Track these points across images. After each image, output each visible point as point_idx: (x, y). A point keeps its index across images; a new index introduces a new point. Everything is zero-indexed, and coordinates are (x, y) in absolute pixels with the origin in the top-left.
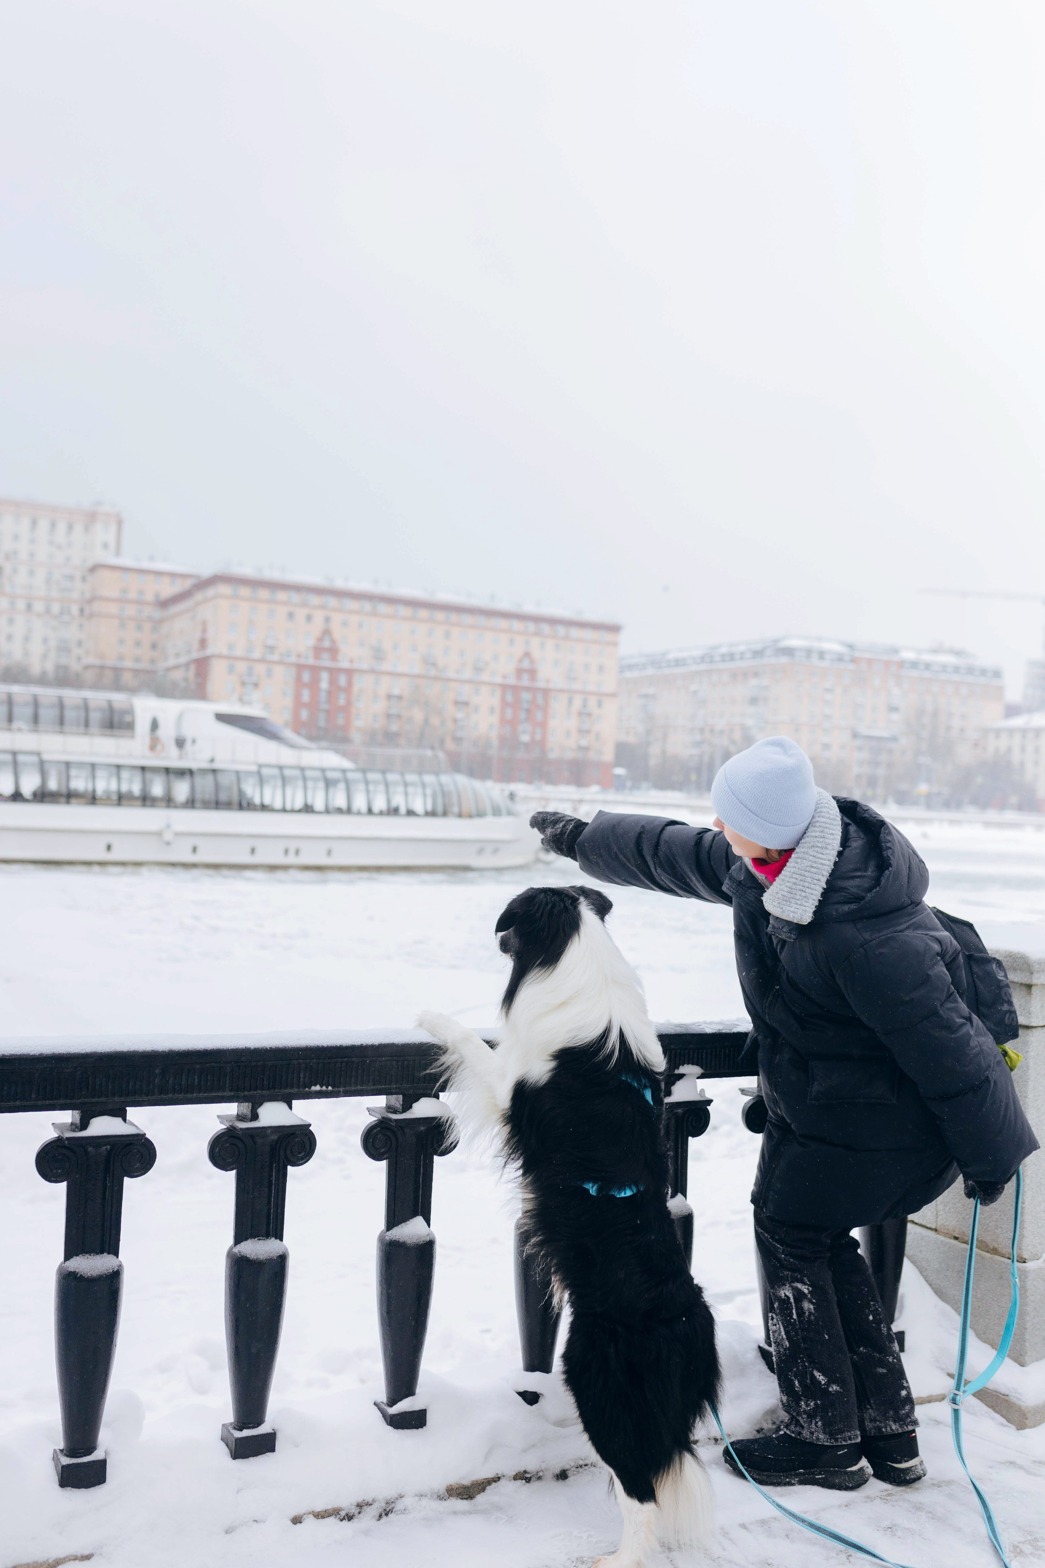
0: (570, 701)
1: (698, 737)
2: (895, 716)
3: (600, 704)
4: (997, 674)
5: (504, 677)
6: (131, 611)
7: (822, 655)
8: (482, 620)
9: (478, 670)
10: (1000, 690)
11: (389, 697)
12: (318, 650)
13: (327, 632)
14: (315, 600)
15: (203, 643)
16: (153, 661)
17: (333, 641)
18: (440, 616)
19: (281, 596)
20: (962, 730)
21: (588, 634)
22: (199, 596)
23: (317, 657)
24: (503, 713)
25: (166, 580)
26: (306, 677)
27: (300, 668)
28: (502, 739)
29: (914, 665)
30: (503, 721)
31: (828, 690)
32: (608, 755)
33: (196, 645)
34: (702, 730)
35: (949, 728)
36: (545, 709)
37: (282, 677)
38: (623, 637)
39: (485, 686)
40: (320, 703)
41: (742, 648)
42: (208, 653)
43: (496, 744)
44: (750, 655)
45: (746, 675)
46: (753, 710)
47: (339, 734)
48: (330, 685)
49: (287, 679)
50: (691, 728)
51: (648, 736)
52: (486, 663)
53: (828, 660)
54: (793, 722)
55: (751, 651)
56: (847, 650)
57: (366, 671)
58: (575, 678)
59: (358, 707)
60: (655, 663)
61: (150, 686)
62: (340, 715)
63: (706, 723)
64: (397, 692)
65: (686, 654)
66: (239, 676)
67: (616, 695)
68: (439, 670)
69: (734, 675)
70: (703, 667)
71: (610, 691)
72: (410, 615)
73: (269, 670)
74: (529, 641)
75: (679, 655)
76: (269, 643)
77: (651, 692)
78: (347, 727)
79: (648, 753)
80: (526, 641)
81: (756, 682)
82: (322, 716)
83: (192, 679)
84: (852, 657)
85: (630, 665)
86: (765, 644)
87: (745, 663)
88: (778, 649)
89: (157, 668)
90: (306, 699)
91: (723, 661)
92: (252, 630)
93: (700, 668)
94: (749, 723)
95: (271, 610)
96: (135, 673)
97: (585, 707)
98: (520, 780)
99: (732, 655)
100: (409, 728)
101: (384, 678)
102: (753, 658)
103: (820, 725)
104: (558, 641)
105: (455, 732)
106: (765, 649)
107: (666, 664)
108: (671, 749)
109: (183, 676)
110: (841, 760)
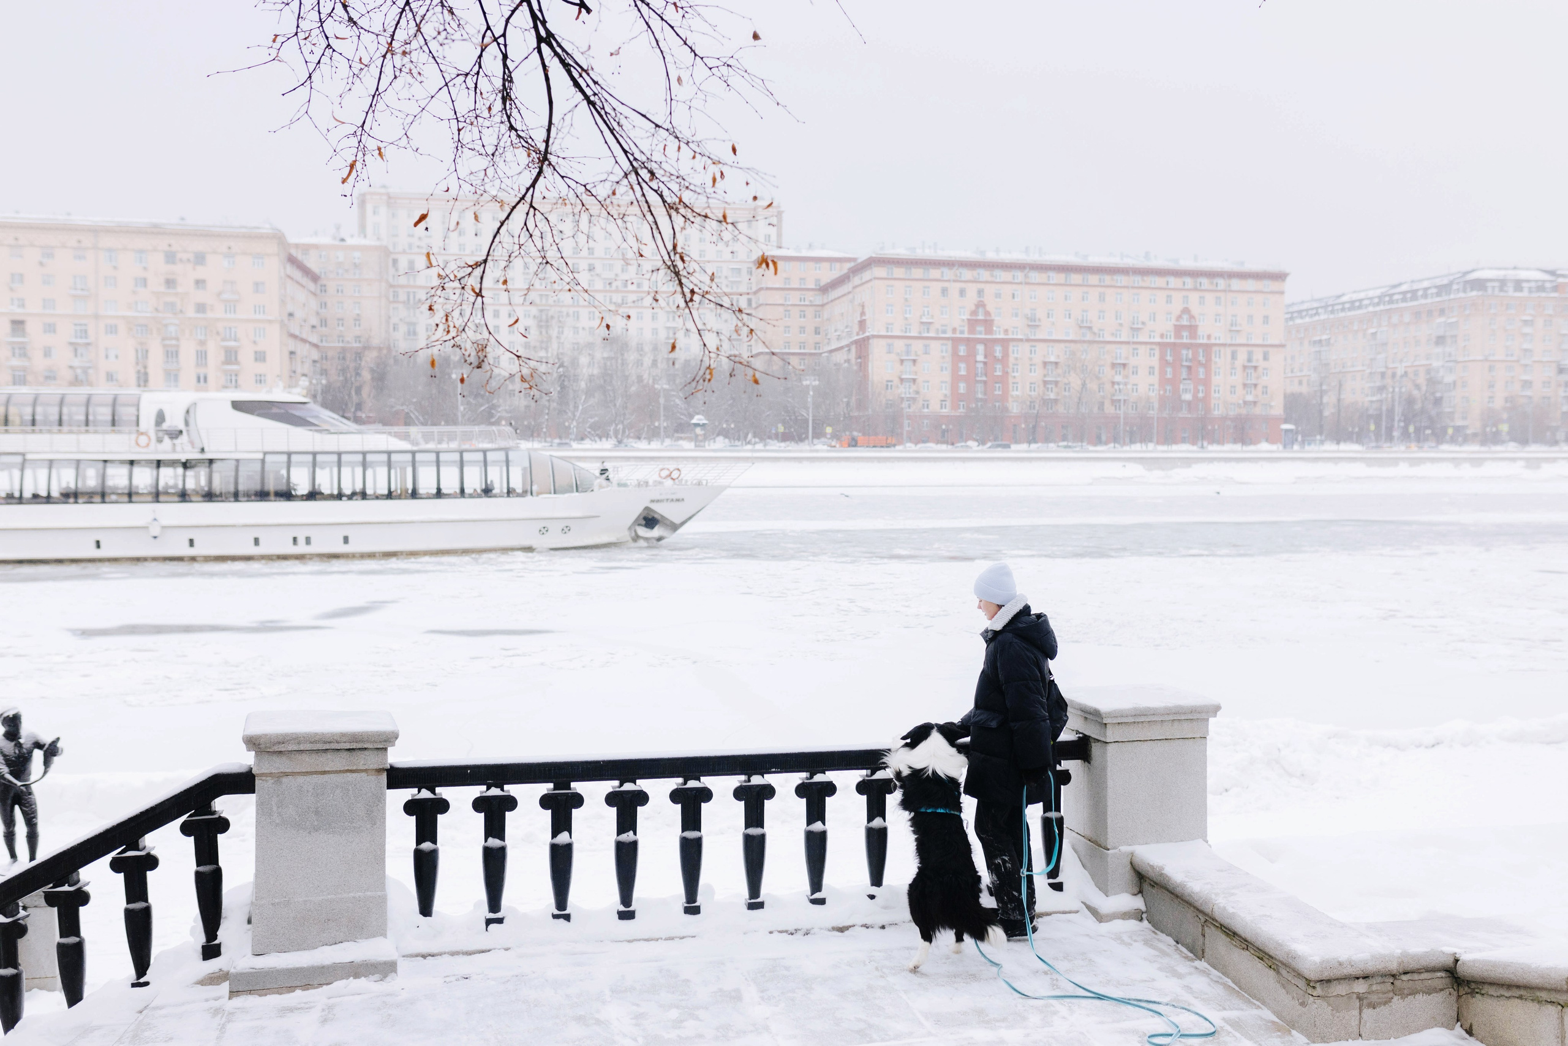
0: (1234, 356)
1: (1378, 383)
3: (1266, 357)
5: (1162, 336)
6: (794, 298)
7: (1518, 285)
8: (1137, 280)
9: (1135, 330)
11: (1045, 364)
12: (972, 323)
13: (981, 305)
14: (967, 274)
15: (862, 324)
16: (817, 345)
17: (987, 313)
18: (1093, 279)
19: (935, 273)
21: (1251, 284)
22: (856, 280)
23: (972, 330)
24: (1162, 372)
25: (826, 265)
26: (962, 350)
27: (956, 341)
28: (1162, 400)
30: (1163, 381)
31: (1526, 322)
32: (1277, 409)
33: (856, 328)
34: (1383, 375)
36: (1207, 366)
37: (939, 352)
38: (1288, 285)
39: (1143, 347)
40: (976, 375)
41: (1426, 284)
42: (867, 334)
43: (1156, 405)
44: (1434, 291)
45: (1430, 313)
46: (1439, 350)
47: (997, 404)
48: (986, 357)
49: (944, 354)
50: (1371, 373)
51: (1321, 385)
52: (1143, 323)
53: (1526, 290)
54: (1486, 360)
55: (1436, 287)
56: (1547, 277)
57: (1021, 340)
58: (1238, 331)
59: (1014, 377)
60: (1328, 307)
61: (815, 370)
62: (997, 385)
63: (1387, 367)
64: (1053, 359)
65: (1362, 295)
66: (898, 354)
67: (1282, 346)
68: (1095, 334)
69: (1417, 314)
70: (1382, 307)
71: (1277, 342)
72: (1063, 281)
73: (926, 346)
74: (1187, 297)
75: (1355, 297)
76: (924, 320)
77: (1324, 337)
78: (1004, 397)
79: (1321, 403)
80: (1184, 297)
81: (1442, 319)
82: (980, 388)
83: (853, 361)
84: (1555, 284)
85: (1300, 312)
86: (1451, 278)
87: (1429, 301)
88: (1466, 282)
89: (821, 351)
90: (963, 372)
91: (1404, 300)
92: (908, 309)
93: (1378, 309)
94: (1436, 364)
95: (925, 287)
96: (801, 357)
97: (1249, 360)
98: (1183, 440)
99: (1414, 292)
100: (1067, 394)
101: (1040, 346)
102: (1438, 294)
103: (1518, 361)
104: (1218, 294)
105: (1114, 395)
106: (1451, 283)
107: (1340, 307)
108: (1348, 397)
109: (845, 357)
110: (1544, 398)
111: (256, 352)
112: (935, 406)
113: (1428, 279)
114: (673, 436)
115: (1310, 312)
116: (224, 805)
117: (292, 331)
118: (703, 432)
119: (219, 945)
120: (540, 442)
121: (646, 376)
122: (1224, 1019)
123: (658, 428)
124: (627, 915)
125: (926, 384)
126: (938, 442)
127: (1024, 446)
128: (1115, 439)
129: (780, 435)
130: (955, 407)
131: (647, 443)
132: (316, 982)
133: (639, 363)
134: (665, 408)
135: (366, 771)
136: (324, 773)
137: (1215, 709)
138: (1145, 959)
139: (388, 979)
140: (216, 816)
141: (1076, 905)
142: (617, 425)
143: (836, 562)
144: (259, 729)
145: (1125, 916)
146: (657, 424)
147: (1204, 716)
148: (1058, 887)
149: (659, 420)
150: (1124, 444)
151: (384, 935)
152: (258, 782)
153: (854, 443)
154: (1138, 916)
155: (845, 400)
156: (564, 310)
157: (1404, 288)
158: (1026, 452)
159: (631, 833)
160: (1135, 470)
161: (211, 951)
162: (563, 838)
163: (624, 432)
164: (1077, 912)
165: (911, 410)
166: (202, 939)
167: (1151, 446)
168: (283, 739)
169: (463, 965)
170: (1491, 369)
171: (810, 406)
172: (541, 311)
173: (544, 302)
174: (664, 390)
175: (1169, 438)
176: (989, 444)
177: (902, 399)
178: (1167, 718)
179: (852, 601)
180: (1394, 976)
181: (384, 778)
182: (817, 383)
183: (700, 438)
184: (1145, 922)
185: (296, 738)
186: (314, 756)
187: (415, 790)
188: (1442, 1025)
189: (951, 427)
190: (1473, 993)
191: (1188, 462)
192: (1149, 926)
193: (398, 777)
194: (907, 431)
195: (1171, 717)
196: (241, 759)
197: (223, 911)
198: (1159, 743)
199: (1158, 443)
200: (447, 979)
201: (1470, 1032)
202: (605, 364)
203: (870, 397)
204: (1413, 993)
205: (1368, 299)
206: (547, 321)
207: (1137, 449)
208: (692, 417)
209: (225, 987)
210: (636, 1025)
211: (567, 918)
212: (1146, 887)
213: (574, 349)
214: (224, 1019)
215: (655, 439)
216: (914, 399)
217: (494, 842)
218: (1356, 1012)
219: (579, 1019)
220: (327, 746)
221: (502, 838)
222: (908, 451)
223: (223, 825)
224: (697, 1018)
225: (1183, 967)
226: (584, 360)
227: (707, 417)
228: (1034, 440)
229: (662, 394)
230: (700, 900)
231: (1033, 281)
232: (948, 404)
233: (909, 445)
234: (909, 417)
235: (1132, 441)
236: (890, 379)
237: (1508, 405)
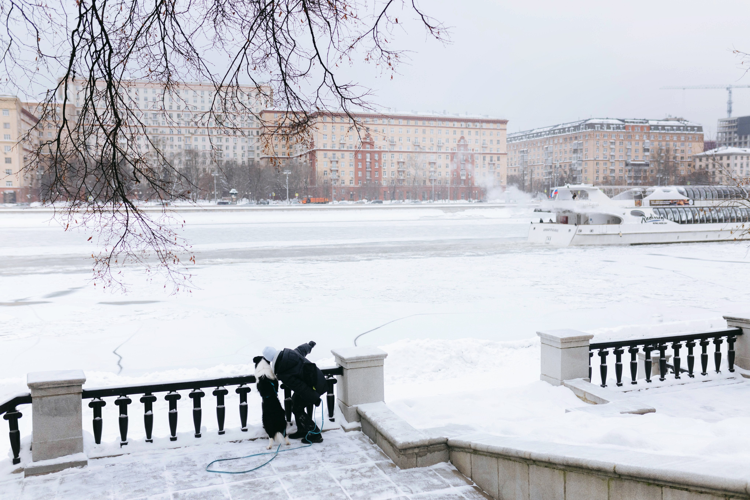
0: (484, 159)
1: (550, 170)
2: (647, 154)
3: (498, 160)
4: (700, 129)
5: (452, 149)
7: (608, 126)
8: (440, 123)
9: (439, 147)
10: (702, 136)
11: (398, 163)
12: (364, 144)
13: (368, 135)
14: (361, 120)
15: (312, 144)
16: (291, 153)
17: (371, 139)
18: (420, 123)
19: (346, 120)
20: (682, 158)
21: (491, 126)
23: (364, 147)
24: (452, 166)
25: (294, 115)
26: (360, 156)
27: (357, 152)
28: (452, 179)
29: (656, 127)
30: (453, 170)
31: (612, 143)
32: (504, 183)
33: (309, 146)
34: (551, 167)
35: (675, 158)
36: (472, 163)
37: (349, 157)
38: (508, 126)
39: (443, 155)
40: (367, 168)
41: (569, 125)
42: (314, 149)
43: (449, 182)
44: (573, 128)
45: (571, 138)
46: (575, 155)
47: (376, 182)
48: (371, 159)
49: (351, 158)
50: (546, 166)
51: (523, 171)
52: (443, 143)
53: (612, 128)
54: (595, 160)
55: (573, 127)
56: (621, 123)
57: (387, 152)
58: (486, 147)
59: (384, 169)
60: (527, 136)
61: (290, 165)
62: (376, 173)
63: (552, 163)
64: (402, 160)
65: (541, 130)
66: (329, 158)
67: (506, 154)
68: (421, 148)
69: (565, 139)
70: (550, 136)
71: (503, 152)
72: (406, 124)
73: (343, 154)
74: (463, 131)
75: (538, 131)
76: (341, 142)
77: (525, 149)
78: (379, 179)
79: (524, 180)
80: (461, 131)
81: (576, 142)
82: (368, 174)
83: (308, 161)
84: (624, 126)
85: (514, 137)
86: (580, 123)
87: (570, 133)
88: (586, 125)
89: (293, 157)
90: (360, 167)
91: (560, 133)
92: (334, 137)
93: (548, 136)
94: (574, 162)
95: (341, 126)
96: (283, 159)
97: (491, 161)
98: (462, 198)
99: (564, 129)
100: (408, 177)
101: (396, 154)
102: (574, 130)
103: (609, 160)
104: (477, 130)
105: (430, 177)
106: (580, 125)
107: (532, 135)
108: (536, 177)
109: (305, 160)
110: (620, 177)
111: (6, 158)
112: (347, 183)
113: (570, 123)
114: (221, 198)
115: (519, 138)
116: (19, 408)
117: (25, 147)
118: (235, 197)
119: (19, 459)
120: (155, 201)
121: (207, 169)
122: (376, 464)
123: (214, 195)
124: (174, 439)
125: (343, 173)
126: (349, 200)
127: (389, 202)
128: (430, 198)
129: (273, 198)
130: (357, 183)
131: (208, 202)
132: (57, 470)
133: (204, 163)
134: (217, 185)
135: (74, 393)
136: (58, 395)
137: (386, 356)
138: (357, 444)
139: (84, 467)
140: (17, 412)
141: (339, 426)
142: (193, 194)
143: (296, 263)
144: (33, 380)
145: (354, 429)
146: (213, 193)
147: (382, 358)
148: (333, 420)
149: (214, 191)
150: (434, 200)
151: (82, 451)
152: (33, 399)
153: (308, 201)
154: (359, 429)
155: (304, 180)
156: (166, 136)
157: (560, 127)
158: (389, 205)
159: (175, 410)
160: (440, 213)
161: (16, 461)
162: (149, 413)
163: (197, 196)
164: (339, 429)
165: (336, 185)
166: (12, 457)
167: (447, 201)
168: (43, 384)
169: (112, 460)
170: (597, 164)
171: (287, 183)
172: (154, 137)
173: (155, 132)
174: (216, 176)
175: (455, 197)
176: (372, 201)
177: (332, 179)
178: (368, 359)
179: (301, 283)
180: (427, 446)
181: (81, 396)
182: (290, 173)
183: (234, 200)
184: (361, 431)
185: (48, 383)
186: (54, 389)
187: (93, 399)
188: (444, 461)
189: (355, 193)
190: (452, 450)
191: (463, 208)
192: (363, 433)
193: (86, 394)
194: (334, 195)
195: (370, 359)
196: (26, 391)
197: (21, 446)
198: (366, 368)
199: (450, 199)
200: (106, 466)
201: (452, 463)
202: (187, 163)
203: (316, 179)
204: (434, 451)
205: (544, 132)
206: (157, 142)
207: (440, 203)
208: (230, 189)
209: (23, 473)
210: (174, 478)
211: (151, 441)
212: (362, 419)
213: (171, 156)
214: (23, 485)
215: (212, 199)
216: (338, 180)
217: (123, 416)
218: (415, 459)
219: (155, 477)
220: (59, 386)
221: (126, 414)
222: (334, 205)
223: (20, 415)
224: (196, 474)
225: (369, 446)
226: (176, 162)
227: (238, 190)
228: (394, 199)
229: (215, 178)
230: (201, 432)
231: (392, 124)
232: (353, 182)
233: (335, 201)
234: (335, 188)
235: (439, 199)
236: (326, 170)
237: (605, 180)
